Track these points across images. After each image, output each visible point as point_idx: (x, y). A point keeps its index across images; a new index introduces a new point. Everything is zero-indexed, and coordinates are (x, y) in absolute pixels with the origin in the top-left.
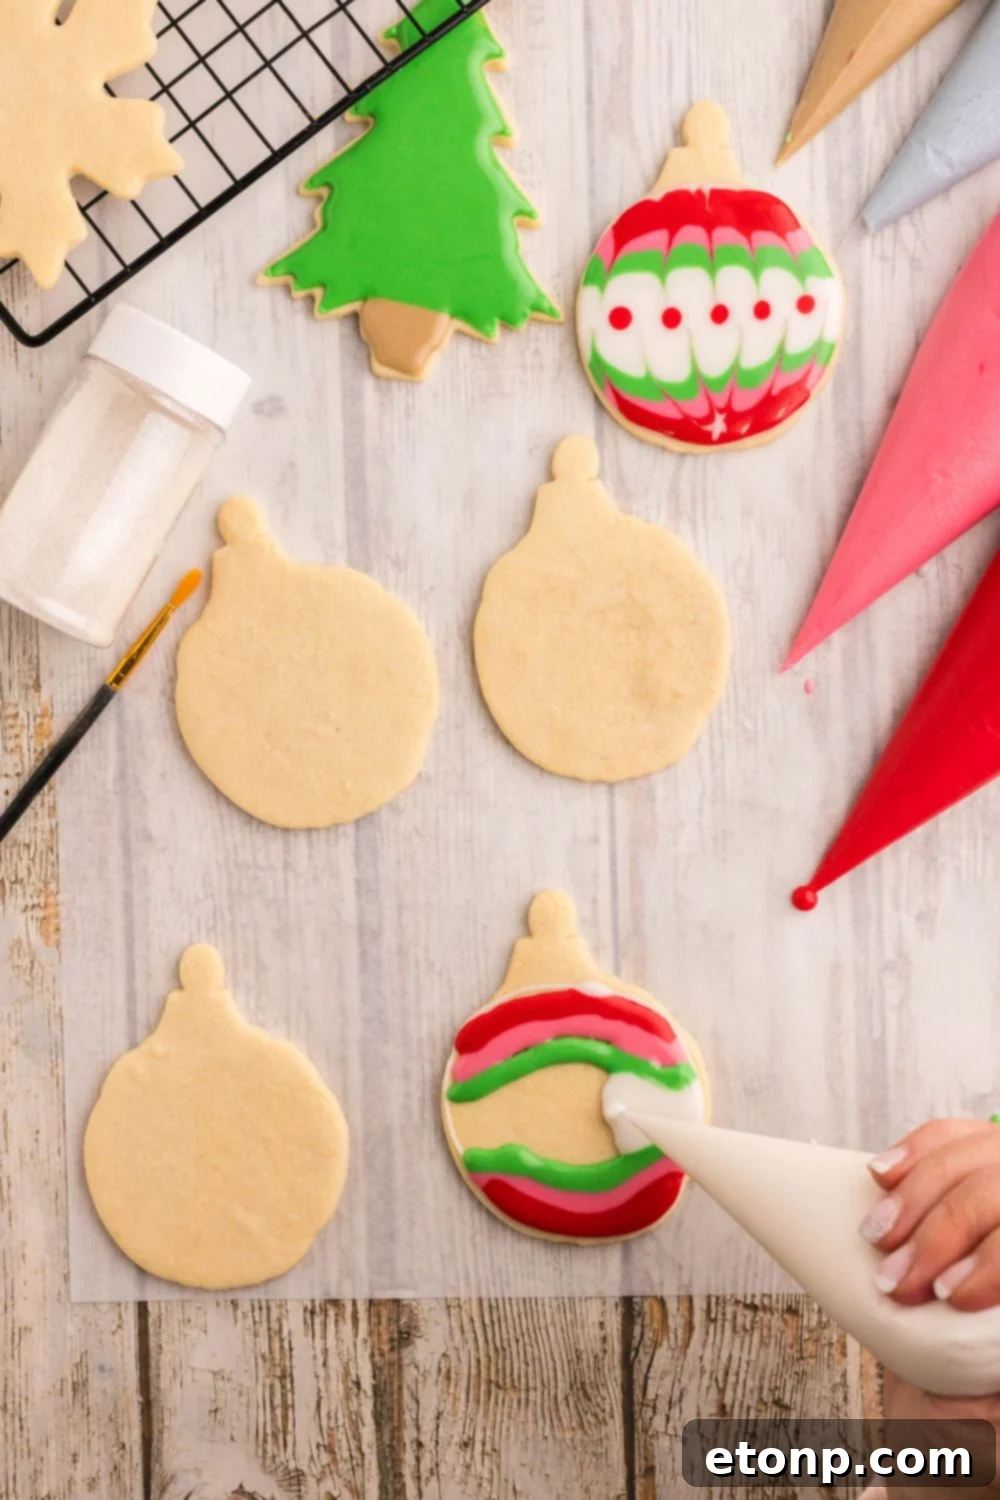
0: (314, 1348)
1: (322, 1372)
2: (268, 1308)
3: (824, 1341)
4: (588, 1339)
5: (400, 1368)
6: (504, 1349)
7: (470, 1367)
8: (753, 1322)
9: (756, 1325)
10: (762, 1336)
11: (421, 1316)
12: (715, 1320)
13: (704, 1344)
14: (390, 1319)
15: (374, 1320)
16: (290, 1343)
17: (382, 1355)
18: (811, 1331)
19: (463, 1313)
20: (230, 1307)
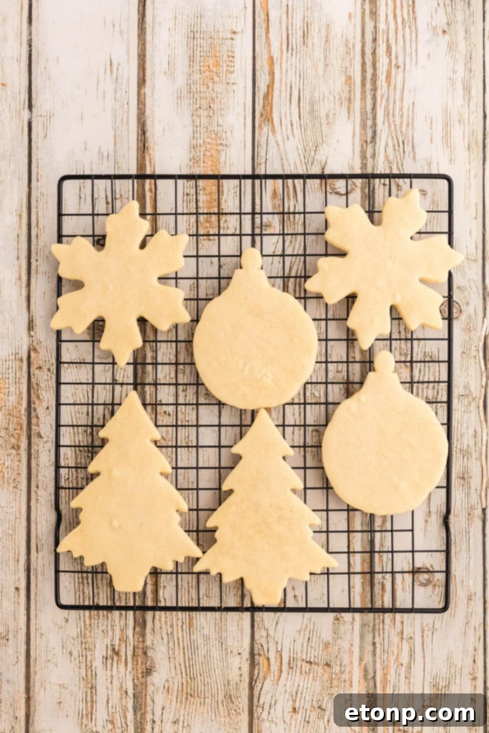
0: (107, 675)
1: (110, 686)
2: (86, 656)
3: (342, 680)
4: (234, 676)
5: (146, 686)
6: (194, 678)
7: (178, 687)
8: (310, 669)
9: (311, 671)
10: (313, 676)
11: (157, 662)
12: (292, 668)
13: (287, 679)
14: (142, 663)
15: (135, 663)
16: (96, 672)
17: (138, 679)
18: (336, 675)
19: (176, 661)
20: (69, 654)
